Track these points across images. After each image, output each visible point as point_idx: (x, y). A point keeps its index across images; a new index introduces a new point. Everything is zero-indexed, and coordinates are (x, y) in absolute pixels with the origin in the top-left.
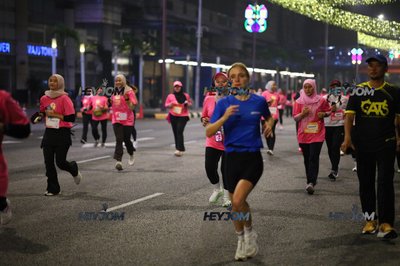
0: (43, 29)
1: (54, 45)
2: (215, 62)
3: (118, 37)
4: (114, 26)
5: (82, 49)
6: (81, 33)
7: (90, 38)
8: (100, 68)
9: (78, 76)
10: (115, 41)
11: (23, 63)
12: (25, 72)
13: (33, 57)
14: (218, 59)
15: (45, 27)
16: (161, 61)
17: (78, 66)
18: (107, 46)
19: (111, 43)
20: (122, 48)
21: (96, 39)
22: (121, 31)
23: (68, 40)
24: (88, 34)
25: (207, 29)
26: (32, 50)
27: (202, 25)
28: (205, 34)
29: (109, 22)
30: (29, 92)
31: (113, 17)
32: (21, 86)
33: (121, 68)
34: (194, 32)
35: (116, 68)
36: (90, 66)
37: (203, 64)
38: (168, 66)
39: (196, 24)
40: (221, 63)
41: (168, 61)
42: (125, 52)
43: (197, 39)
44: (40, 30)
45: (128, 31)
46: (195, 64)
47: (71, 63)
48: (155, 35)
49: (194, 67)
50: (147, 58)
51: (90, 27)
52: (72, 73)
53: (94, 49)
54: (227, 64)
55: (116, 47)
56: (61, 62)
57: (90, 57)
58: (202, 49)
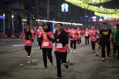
1: (4, 15)
2: (53, 20)
3: (23, 13)
4: (22, 10)
5: (13, 17)
6: (12, 12)
7: (15, 13)
8: (18, 22)
9: (11, 25)
10: (23, 14)
14: (54, 20)
15: (1, 10)
16: (36, 20)
17: (11, 22)
18: (20, 16)
19: (21, 15)
20: (25, 16)
21: (17, 14)
22: (24, 11)
23: (8, 14)
25: (50, 11)
27: (49, 9)
28: (50, 12)
29: (21, 8)
31: (22, 7)
33: (24, 22)
34: (46, 11)
35: (23, 22)
36: (15, 22)
37: (49, 21)
38: (39, 22)
39: (47, 9)
40: (55, 21)
41: (39, 20)
43: (47, 14)
45: (26, 11)
46: (47, 21)
47: (9, 21)
48: (35, 12)
49: (47, 22)
50: (32, 19)
51: (15, 10)
52: (9, 24)
53: (16, 17)
54: (56, 21)
55: (23, 16)
56: (6, 20)
57: (15, 19)
58: (49, 17)
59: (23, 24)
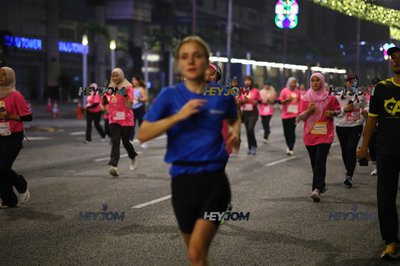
0: (74, 26)
1: (85, 41)
2: (245, 58)
3: (148, 34)
4: (144, 23)
5: (113, 46)
6: (112, 30)
7: (121, 34)
8: (130, 64)
10: (145, 38)
11: (54, 60)
12: (56, 69)
13: (64, 54)
14: (249, 55)
15: (76, 23)
17: (108, 63)
18: (138, 43)
19: (142, 40)
20: (152, 44)
21: (126, 35)
22: (152, 28)
23: (98, 36)
24: (119, 30)
25: (238, 25)
26: (63, 47)
27: (233, 20)
28: (235, 30)
29: (140, 18)
30: (60, 89)
31: (143, 14)
32: (53, 82)
33: (151, 64)
34: (224, 28)
35: (146, 64)
37: (234, 61)
39: (226, 20)
40: (252, 59)
42: (155, 48)
43: (226, 35)
44: (72, 27)
45: (158, 27)
46: (226, 60)
47: (102, 59)
49: (224, 64)
51: (120, 23)
52: (103, 69)
53: (124, 45)
54: (257, 60)
55: (146, 44)
56: (92, 59)
57: (121, 53)
58: (232, 45)
59: (146, 70)
